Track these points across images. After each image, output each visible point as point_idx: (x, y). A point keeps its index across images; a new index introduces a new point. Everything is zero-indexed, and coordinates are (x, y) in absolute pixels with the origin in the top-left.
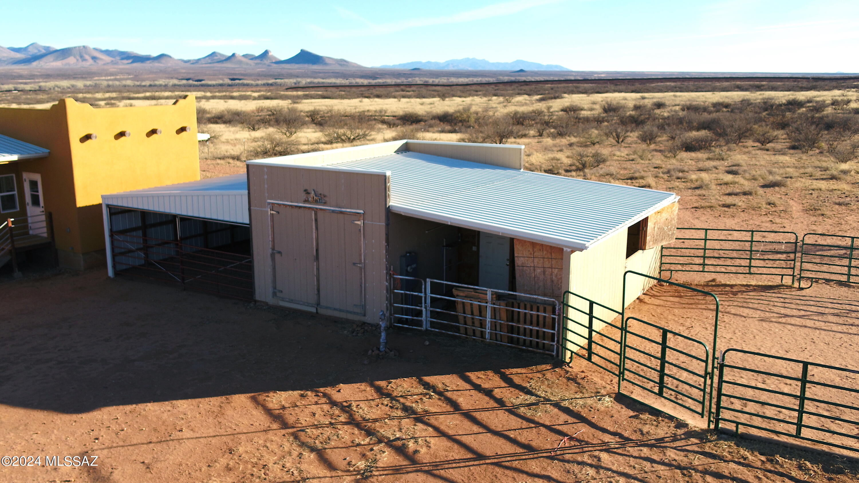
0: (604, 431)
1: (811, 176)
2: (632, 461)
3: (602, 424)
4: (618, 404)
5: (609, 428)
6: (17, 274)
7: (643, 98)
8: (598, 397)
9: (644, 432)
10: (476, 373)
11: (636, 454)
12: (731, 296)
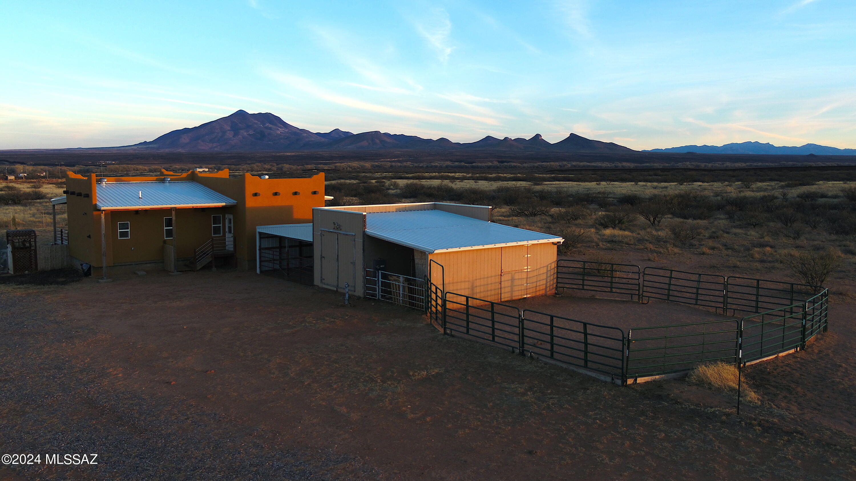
6: (214, 269)
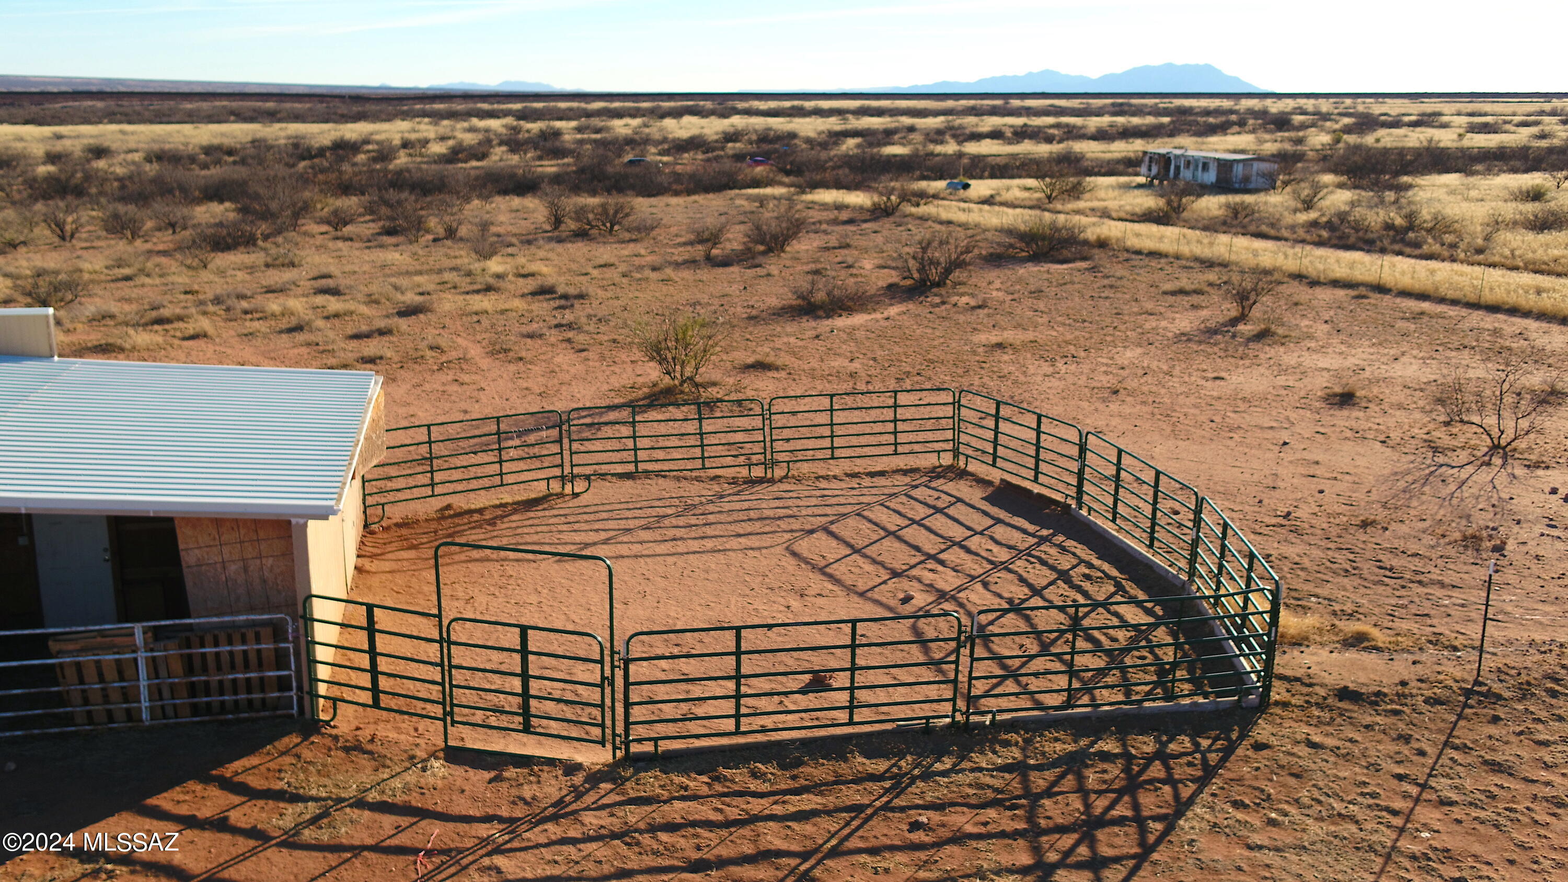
0: (468, 819)
1: (455, 287)
2: (547, 853)
3: (455, 810)
4: (457, 767)
5: (471, 813)
7: (59, 137)
8: (419, 766)
9: (529, 800)
10: (165, 794)
11: (543, 840)
12: (489, 528)
